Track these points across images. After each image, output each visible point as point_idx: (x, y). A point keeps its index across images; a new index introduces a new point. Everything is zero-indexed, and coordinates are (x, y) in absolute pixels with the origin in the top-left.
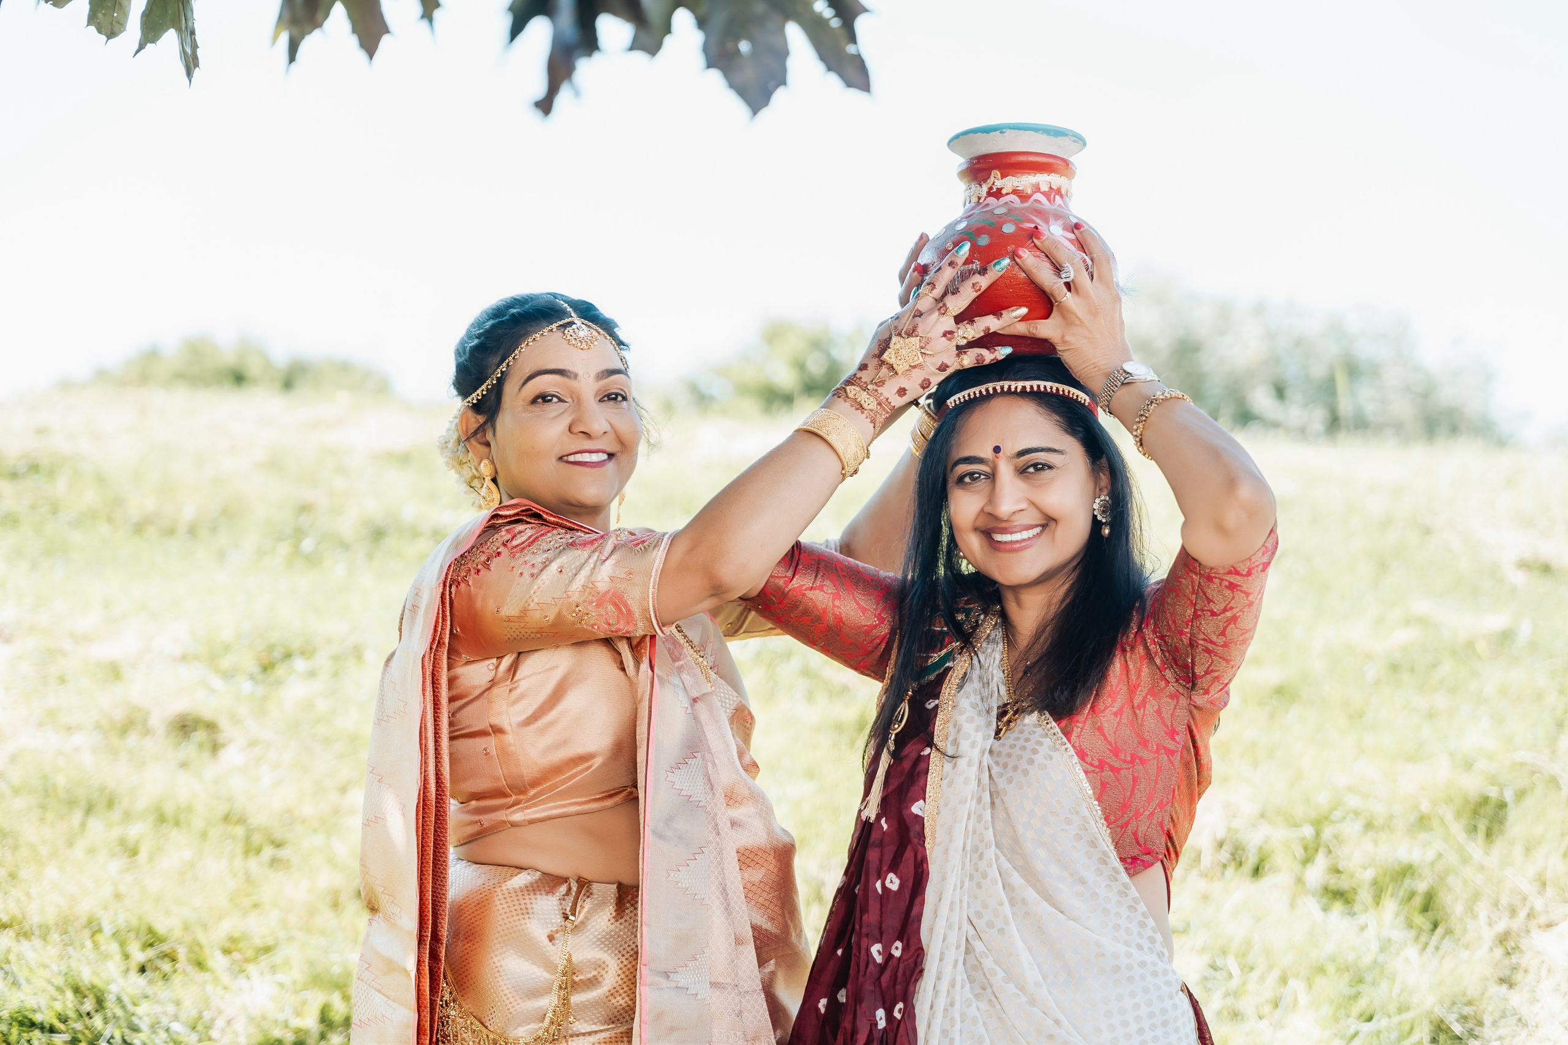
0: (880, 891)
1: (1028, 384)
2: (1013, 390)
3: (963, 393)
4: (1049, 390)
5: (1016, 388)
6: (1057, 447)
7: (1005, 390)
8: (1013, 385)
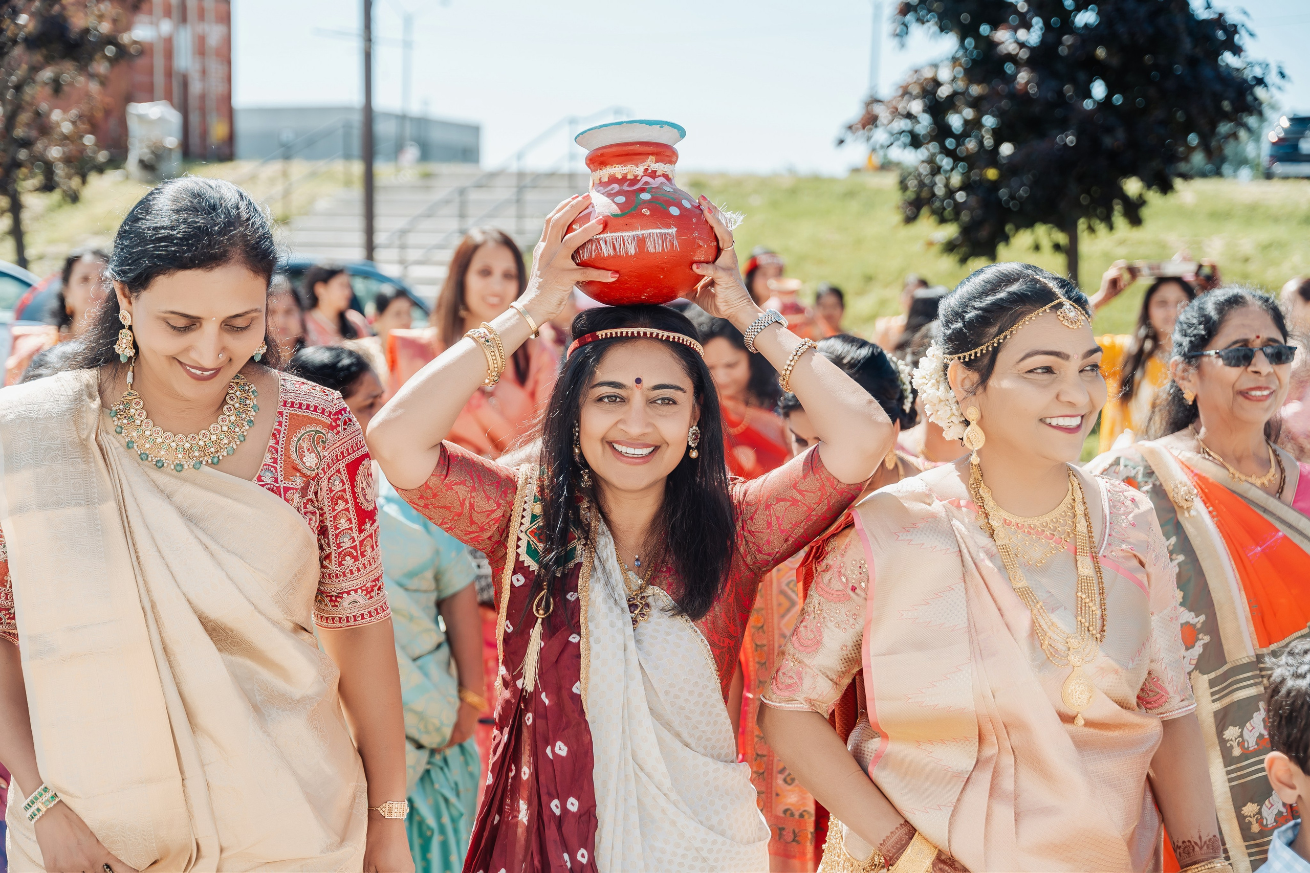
0: (551, 756)
1: (672, 335)
2: (660, 337)
3: (605, 331)
4: (681, 341)
5: (663, 336)
6: (681, 386)
7: (654, 336)
8: (661, 333)
